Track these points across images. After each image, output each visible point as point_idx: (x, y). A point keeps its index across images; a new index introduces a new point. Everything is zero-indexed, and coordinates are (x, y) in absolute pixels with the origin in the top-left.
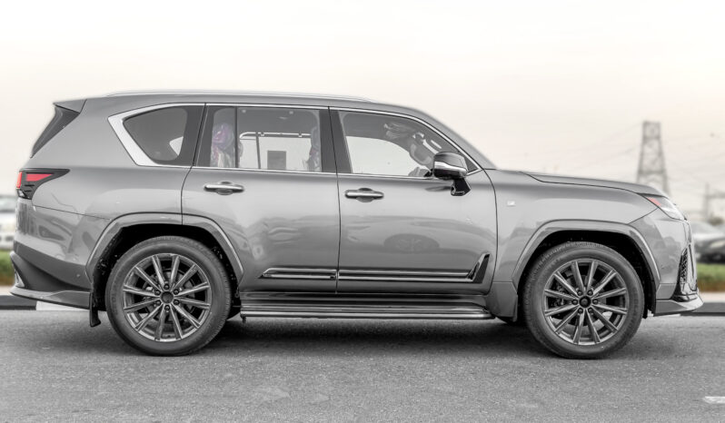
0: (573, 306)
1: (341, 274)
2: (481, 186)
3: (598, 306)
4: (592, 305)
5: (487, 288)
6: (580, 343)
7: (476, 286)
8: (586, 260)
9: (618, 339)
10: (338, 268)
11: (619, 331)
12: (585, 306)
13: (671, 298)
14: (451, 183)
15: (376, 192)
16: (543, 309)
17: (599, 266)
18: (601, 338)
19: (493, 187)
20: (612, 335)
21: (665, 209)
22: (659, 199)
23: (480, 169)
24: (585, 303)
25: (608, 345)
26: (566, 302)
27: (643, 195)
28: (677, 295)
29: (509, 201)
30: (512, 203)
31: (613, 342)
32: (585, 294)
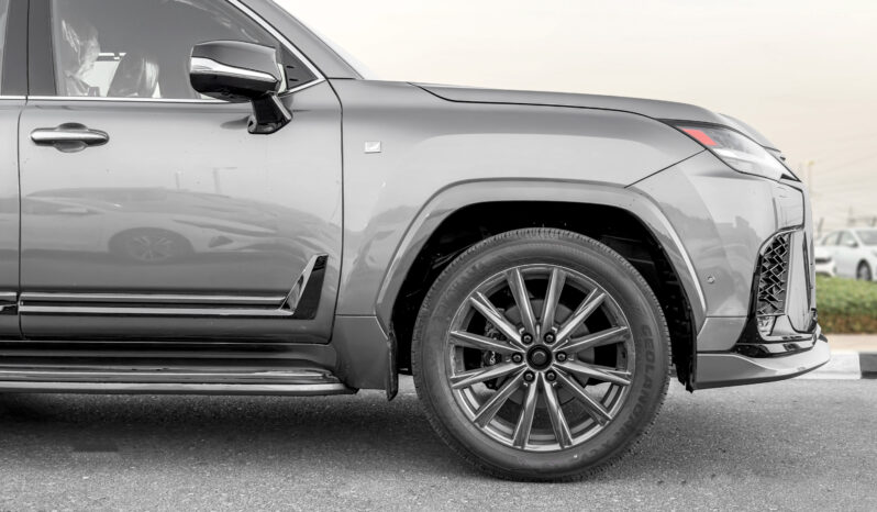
0: (513, 367)
1: (28, 302)
2: (317, 114)
3: (567, 365)
4: (554, 365)
5: (326, 329)
6: (528, 447)
7: (303, 325)
8: (540, 267)
9: (611, 437)
10: (19, 290)
11: (612, 422)
12: (540, 367)
13: (734, 350)
14: (246, 108)
15: (92, 131)
16: (448, 372)
17: (568, 279)
18: (575, 436)
19: (342, 114)
20: (598, 428)
21: (722, 152)
22: (712, 132)
23: (321, 78)
24: (541, 361)
25: (588, 452)
26: (500, 359)
27: (673, 123)
28: (750, 343)
29: (368, 143)
30: (376, 147)
31: (598, 446)
32: (538, 340)
